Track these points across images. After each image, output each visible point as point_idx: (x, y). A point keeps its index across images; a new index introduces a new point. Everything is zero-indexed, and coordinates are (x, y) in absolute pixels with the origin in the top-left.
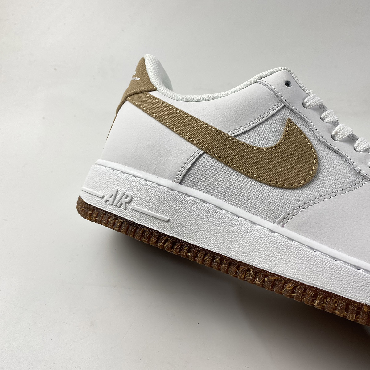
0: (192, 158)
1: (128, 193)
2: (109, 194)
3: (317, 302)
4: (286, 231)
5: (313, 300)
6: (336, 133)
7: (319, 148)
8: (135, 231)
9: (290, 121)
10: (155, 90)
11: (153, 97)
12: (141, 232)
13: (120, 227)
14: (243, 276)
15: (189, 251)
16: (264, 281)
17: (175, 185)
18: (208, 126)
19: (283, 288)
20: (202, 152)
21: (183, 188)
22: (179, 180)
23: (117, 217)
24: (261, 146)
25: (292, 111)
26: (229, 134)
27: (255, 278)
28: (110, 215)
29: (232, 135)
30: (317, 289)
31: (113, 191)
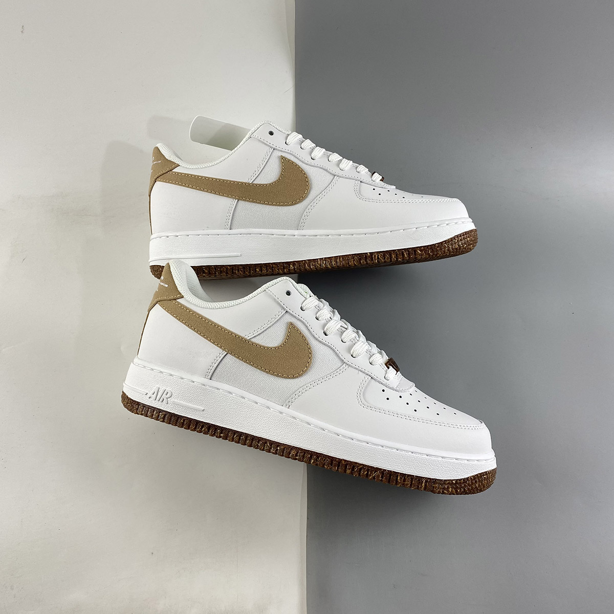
0: (218, 358)
1: (168, 389)
2: (152, 392)
3: (312, 461)
4: (291, 411)
5: (310, 460)
6: (327, 329)
7: (313, 343)
8: (177, 421)
9: (291, 324)
10: (183, 297)
11: (182, 305)
12: (182, 421)
13: (164, 418)
14: (263, 448)
15: (221, 433)
16: (277, 450)
17: (207, 381)
18: (229, 332)
19: (290, 454)
20: (226, 353)
21: (213, 383)
22: (209, 377)
23: (160, 411)
24: (270, 345)
25: (292, 315)
26: (246, 337)
27: (271, 448)
28: (154, 409)
29: (248, 338)
30: (312, 452)
31: (155, 389)
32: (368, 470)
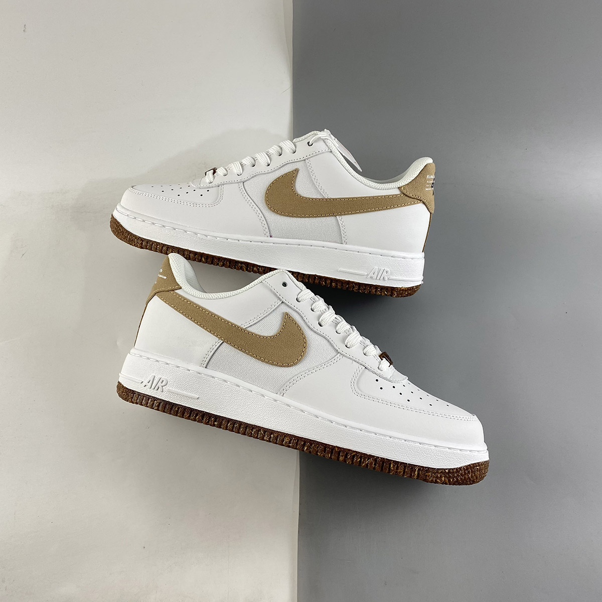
0: (214, 347)
1: (163, 378)
2: (148, 380)
3: (306, 448)
4: (286, 399)
5: (303, 447)
6: (322, 320)
7: (308, 334)
8: (171, 409)
9: (287, 314)
10: (181, 288)
11: (180, 295)
12: (176, 409)
13: (158, 406)
14: (256, 436)
15: (215, 421)
16: (271, 437)
17: (202, 370)
18: (225, 321)
19: (283, 441)
20: (222, 341)
21: (209, 371)
22: (205, 365)
23: (155, 399)
24: (266, 335)
25: (288, 306)
26: (242, 326)
27: (264, 436)
28: (149, 397)
29: (244, 327)
30: (306, 439)
31: (150, 378)
32: (361, 458)
